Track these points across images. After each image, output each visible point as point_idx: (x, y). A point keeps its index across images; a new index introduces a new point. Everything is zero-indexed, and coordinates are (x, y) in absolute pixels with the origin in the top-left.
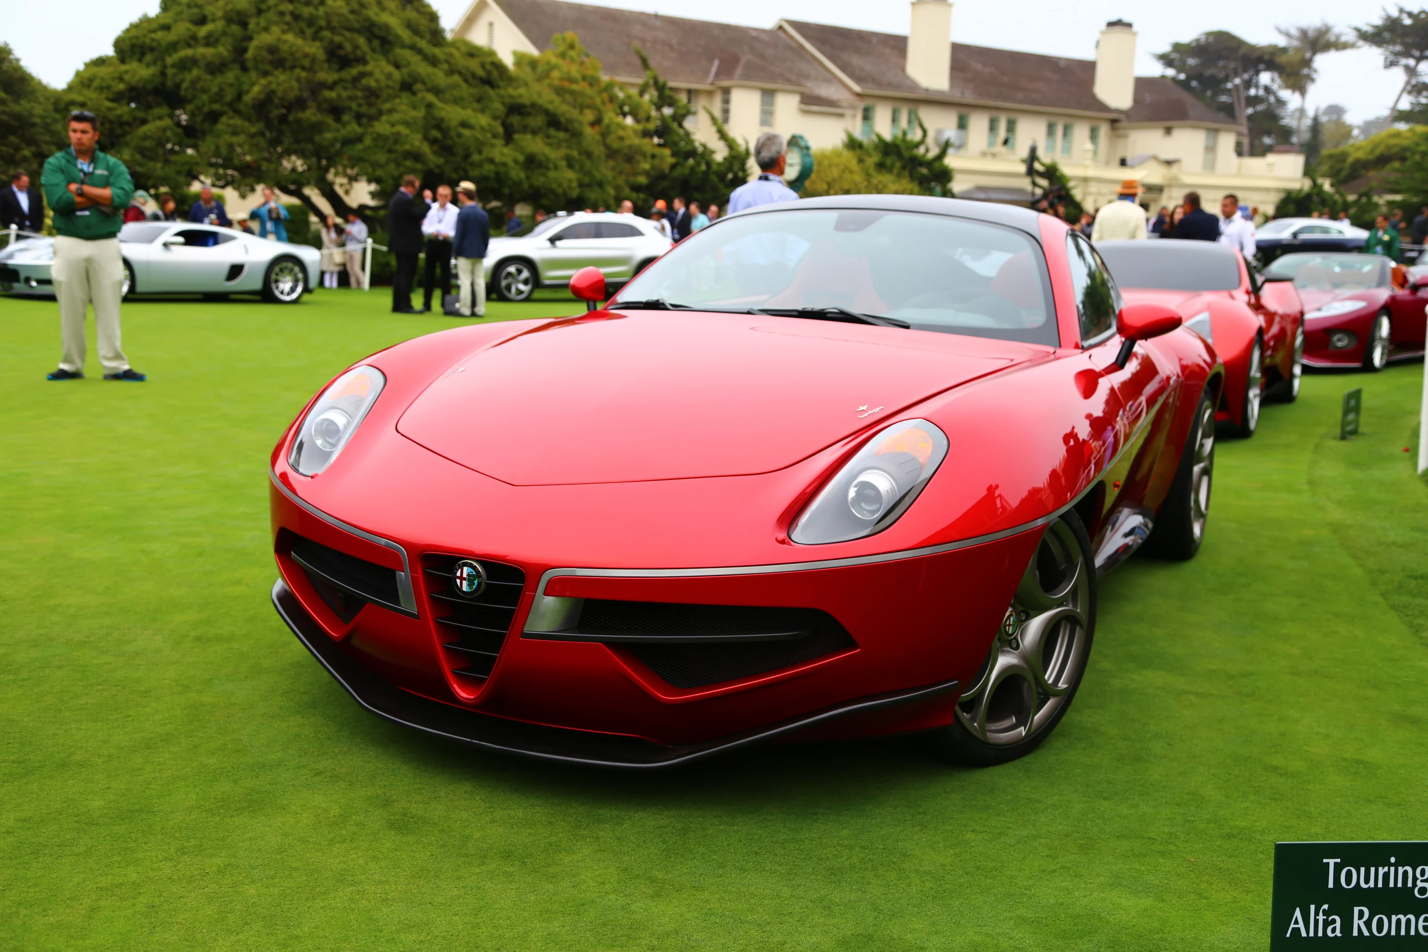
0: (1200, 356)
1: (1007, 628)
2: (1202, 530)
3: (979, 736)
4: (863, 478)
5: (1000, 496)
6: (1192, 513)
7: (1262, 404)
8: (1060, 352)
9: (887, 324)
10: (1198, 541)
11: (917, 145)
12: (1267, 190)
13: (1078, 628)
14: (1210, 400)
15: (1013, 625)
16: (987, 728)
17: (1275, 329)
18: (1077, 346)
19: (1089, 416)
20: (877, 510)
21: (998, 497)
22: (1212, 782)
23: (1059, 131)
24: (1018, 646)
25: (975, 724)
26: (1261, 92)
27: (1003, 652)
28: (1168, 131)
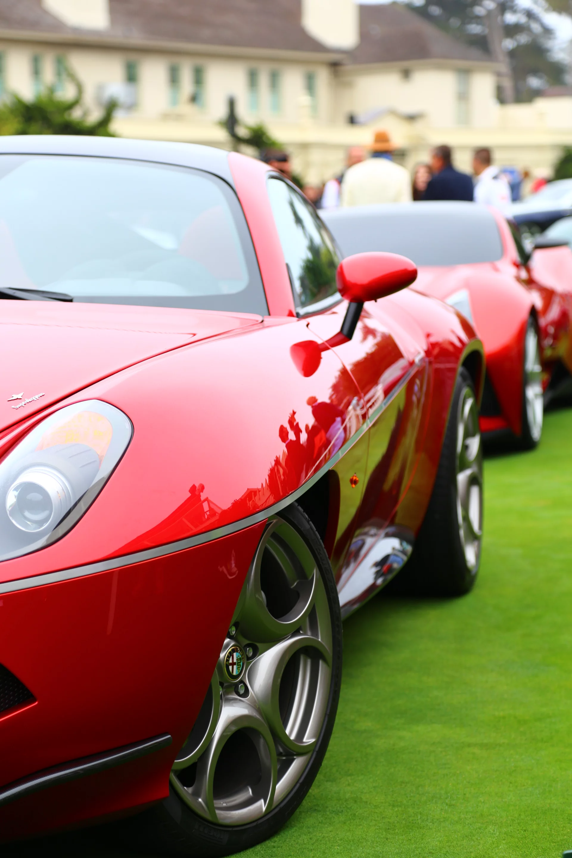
0: (453, 332)
1: (230, 667)
2: (478, 556)
3: (208, 817)
4: (26, 477)
5: (207, 499)
6: (462, 533)
7: (548, 409)
8: (268, 320)
9: (43, 298)
10: (474, 571)
11: (71, 106)
12: (539, 148)
13: (321, 662)
14: (469, 386)
15: (238, 664)
16: (215, 806)
17: (554, 313)
18: (291, 314)
19: (312, 401)
20: (46, 520)
21: (204, 501)
22: (504, 842)
23: (264, 80)
24: (246, 693)
25: (200, 800)
26: (522, 19)
27: (229, 701)
28: (406, 74)
